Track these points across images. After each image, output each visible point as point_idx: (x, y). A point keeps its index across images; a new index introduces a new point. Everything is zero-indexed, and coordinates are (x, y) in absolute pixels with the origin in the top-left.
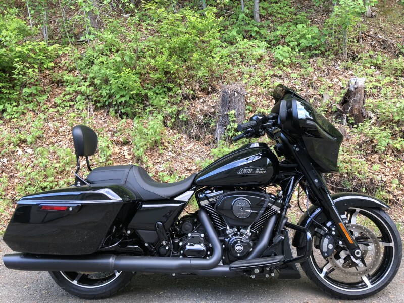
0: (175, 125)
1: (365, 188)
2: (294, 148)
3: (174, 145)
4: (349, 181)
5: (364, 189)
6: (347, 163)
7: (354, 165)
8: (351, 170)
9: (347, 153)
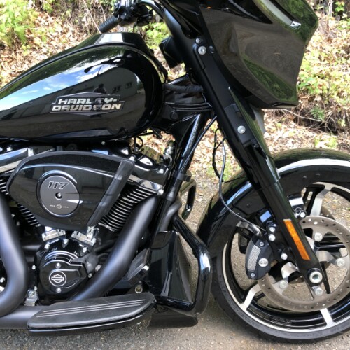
0: (57, 8)
1: (346, 119)
2: (195, 46)
3: (52, 42)
4: (323, 108)
5: (343, 121)
6: (323, 78)
7: (334, 82)
8: (328, 90)
9: (326, 62)
